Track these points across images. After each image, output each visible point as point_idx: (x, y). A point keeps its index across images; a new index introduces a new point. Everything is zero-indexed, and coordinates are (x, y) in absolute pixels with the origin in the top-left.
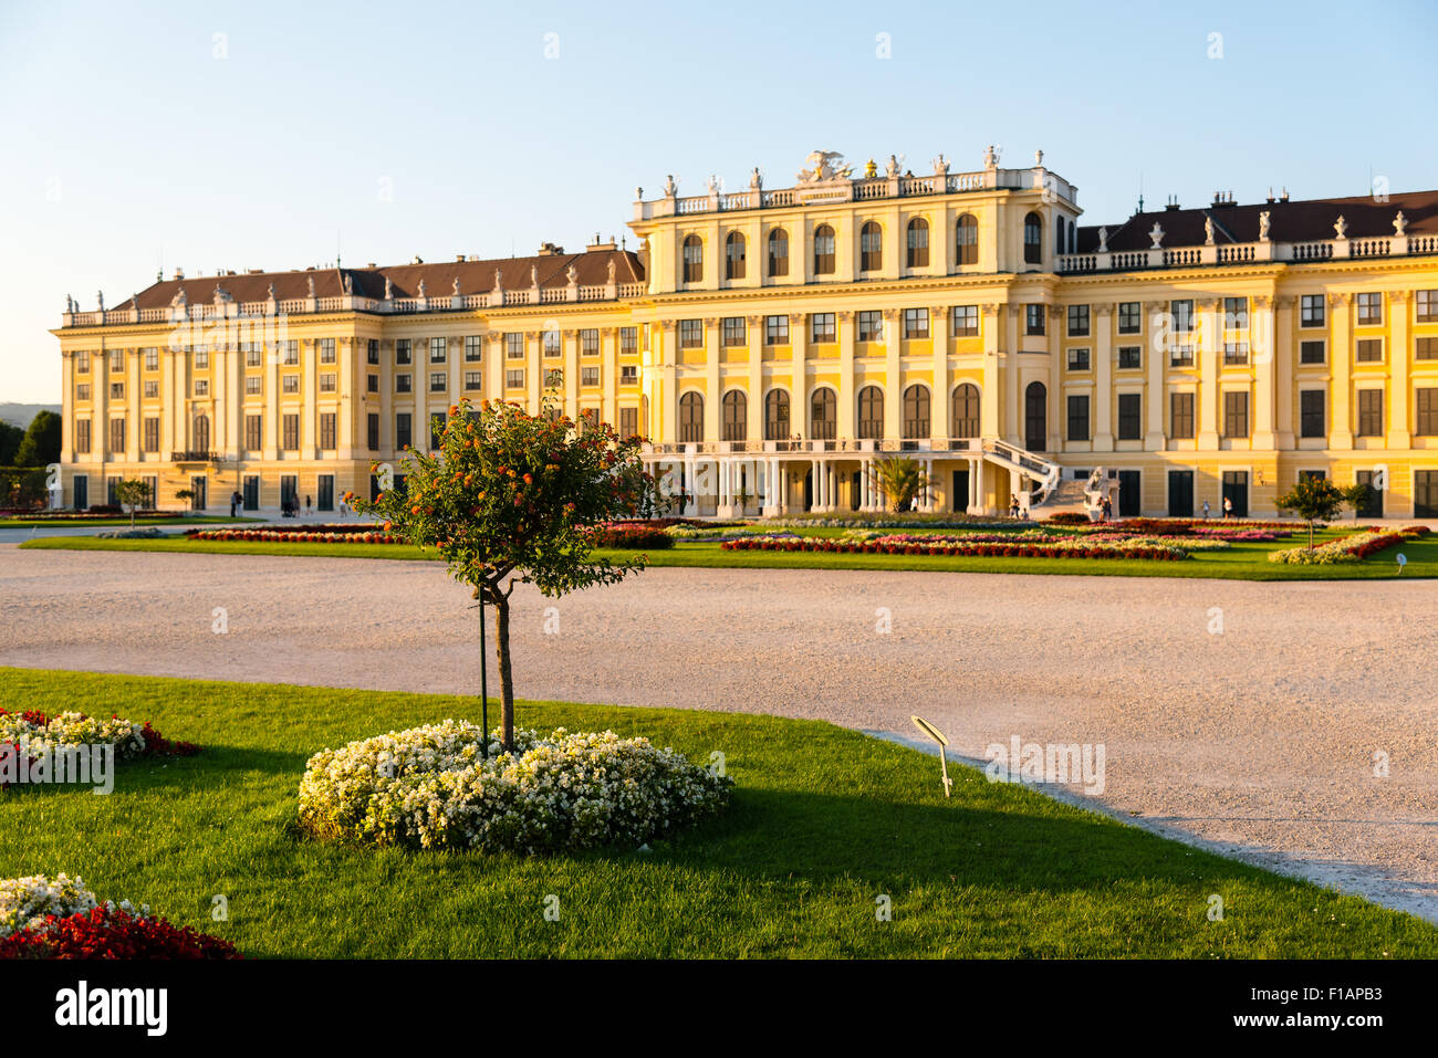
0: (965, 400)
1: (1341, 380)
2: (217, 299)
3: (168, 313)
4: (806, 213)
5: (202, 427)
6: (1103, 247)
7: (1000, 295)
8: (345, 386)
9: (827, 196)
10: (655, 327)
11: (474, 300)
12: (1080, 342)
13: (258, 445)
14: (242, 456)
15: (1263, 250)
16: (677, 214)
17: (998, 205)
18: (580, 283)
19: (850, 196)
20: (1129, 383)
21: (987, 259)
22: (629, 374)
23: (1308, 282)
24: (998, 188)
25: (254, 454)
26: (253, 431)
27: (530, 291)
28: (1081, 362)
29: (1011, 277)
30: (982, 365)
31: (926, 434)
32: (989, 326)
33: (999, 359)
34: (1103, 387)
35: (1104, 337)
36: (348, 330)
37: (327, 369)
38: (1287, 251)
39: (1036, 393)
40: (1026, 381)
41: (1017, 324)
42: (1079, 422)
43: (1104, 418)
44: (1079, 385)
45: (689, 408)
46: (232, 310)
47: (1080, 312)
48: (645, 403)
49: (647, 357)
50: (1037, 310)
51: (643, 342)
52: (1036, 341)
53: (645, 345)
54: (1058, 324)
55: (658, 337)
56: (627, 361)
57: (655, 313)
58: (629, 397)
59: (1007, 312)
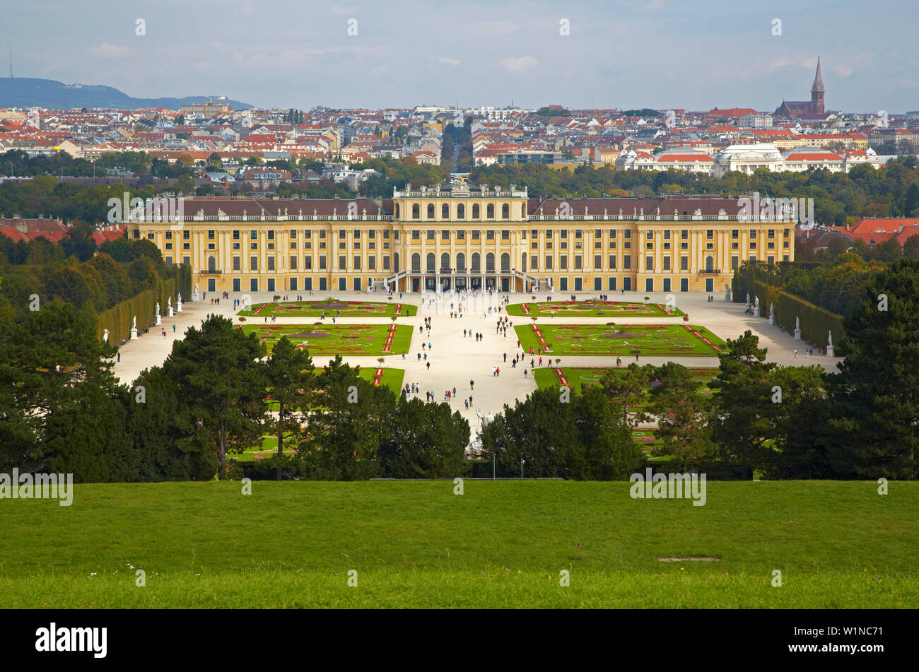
0: (506, 257)
1: (605, 253)
2: (220, 213)
3: (196, 218)
4: (455, 200)
5: (212, 261)
6: (542, 214)
7: (516, 228)
9: (462, 195)
10: (402, 232)
11: (324, 217)
12: (535, 241)
13: (239, 268)
14: (232, 272)
15: (586, 217)
16: (411, 197)
18: (367, 214)
19: (469, 195)
20: (549, 252)
22: (386, 246)
23: (598, 225)
24: (515, 197)
25: (237, 271)
26: (237, 262)
28: (535, 245)
30: (510, 247)
31: (494, 268)
32: (513, 237)
34: (542, 253)
35: (542, 238)
38: (591, 217)
39: (524, 255)
40: (522, 252)
41: (520, 236)
42: (535, 264)
43: (542, 262)
44: (535, 253)
45: (416, 258)
46: (227, 218)
47: (535, 232)
48: (396, 256)
49: (398, 241)
50: (524, 231)
51: (392, 236)
52: (524, 241)
53: (397, 237)
54: (528, 236)
55: (403, 235)
56: (386, 241)
58: (386, 253)
59: (517, 233)
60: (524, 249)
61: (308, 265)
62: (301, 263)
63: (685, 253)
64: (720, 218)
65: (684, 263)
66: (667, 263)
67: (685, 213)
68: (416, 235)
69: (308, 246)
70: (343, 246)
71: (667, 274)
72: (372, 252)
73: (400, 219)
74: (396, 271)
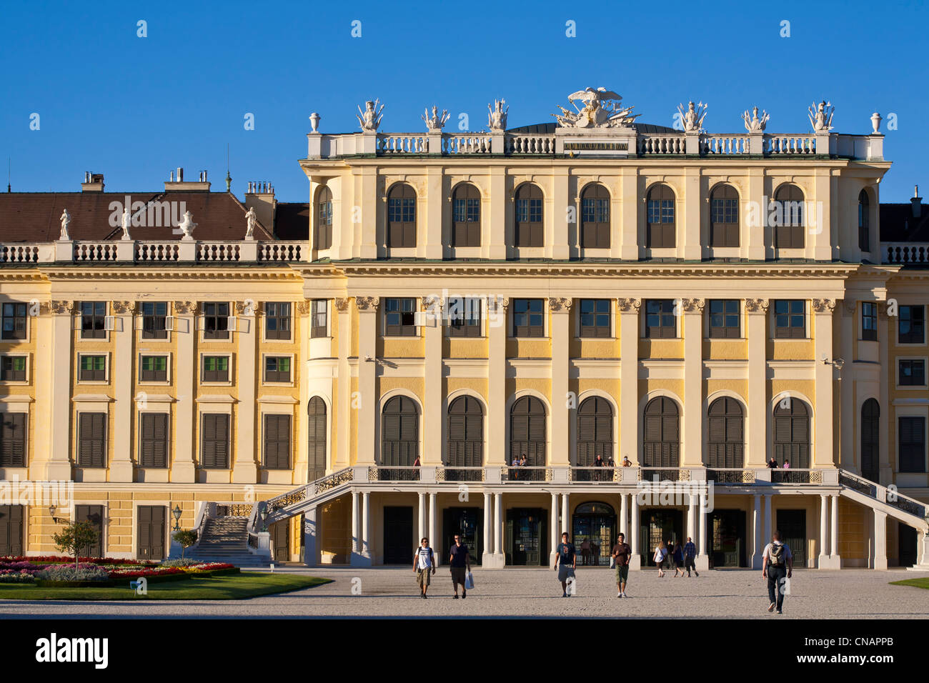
0: (791, 418)
4: (571, 167)
7: (836, 290)
9: (601, 147)
10: (342, 306)
12: (913, 350)
16: (380, 154)
17: (832, 177)
18: (195, 235)
19: (632, 150)
21: (817, 243)
22: (277, 369)
24: (832, 156)
27: (118, 243)
28: (911, 373)
29: (848, 268)
32: (819, 327)
33: (834, 369)
39: (871, 411)
40: (863, 397)
41: (855, 324)
42: (912, 450)
44: (912, 404)
45: (397, 419)
48: (318, 407)
49: (320, 347)
50: (869, 308)
51: (302, 325)
52: (869, 350)
54: (887, 326)
55: (347, 318)
56: (275, 348)
57: (343, 286)
58: (276, 399)
59: (841, 310)
60: (871, 384)
70: (92, 369)
72: (214, 399)
73: (331, 253)
74: (317, 469)
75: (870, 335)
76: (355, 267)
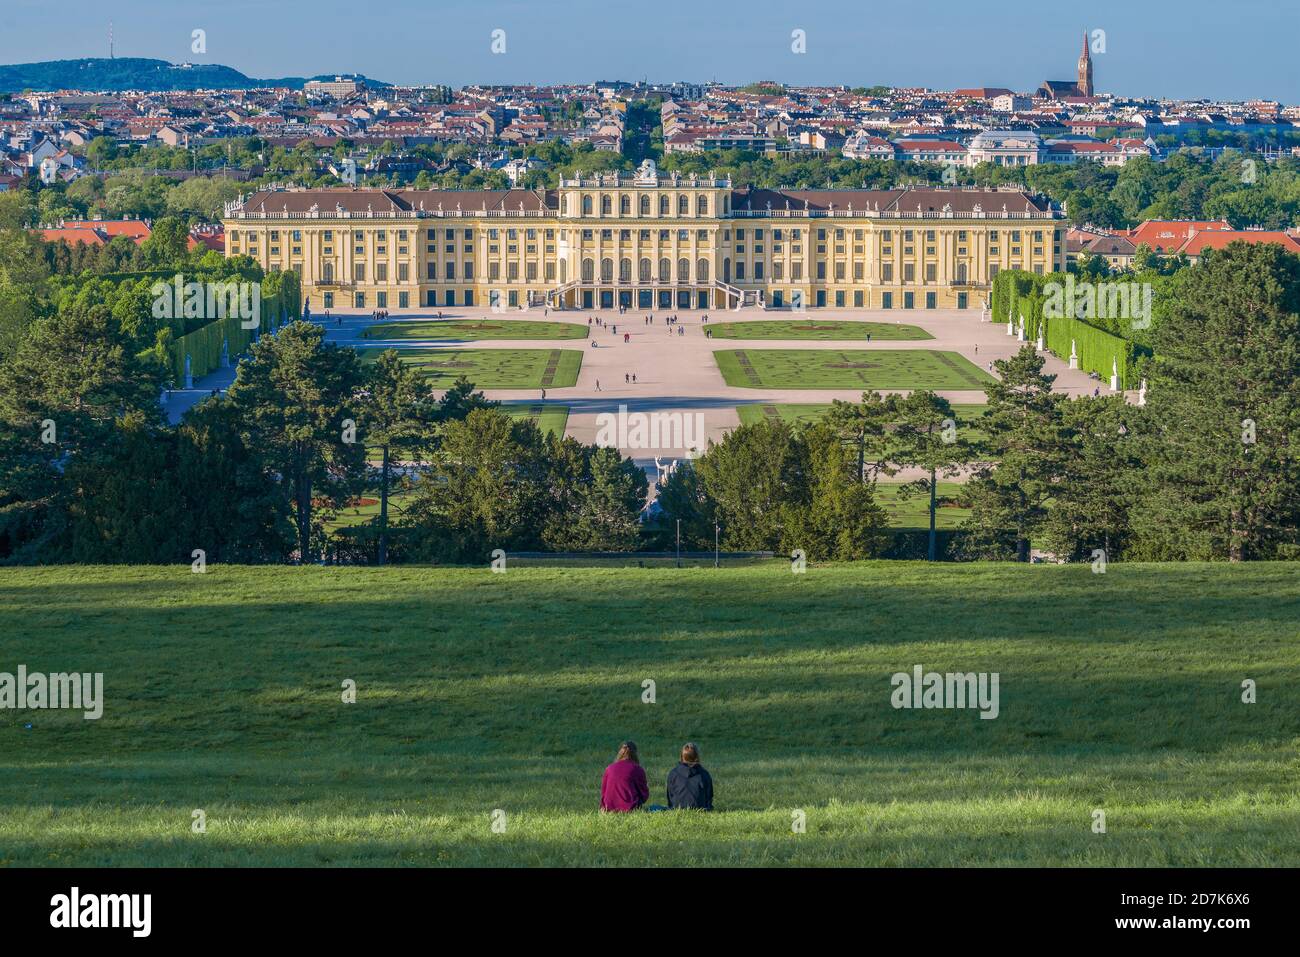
0: (703, 265)
1: (830, 259)
2: (339, 209)
3: (308, 215)
4: (638, 191)
5: (328, 269)
6: (749, 208)
7: (716, 227)
8: (413, 251)
9: (647, 184)
10: (571, 232)
11: (469, 213)
12: (741, 243)
13: (362, 278)
14: (354, 283)
15: (806, 213)
16: (581, 186)
17: (716, 194)
18: (525, 209)
19: (657, 185)
20: (759, 258)
21: (711, 212)
22: (550, 249)
23: (821, 224)
24: (716, 187)
25: (359, 282)
26: (359, 272)
28: (740, 249)
29: (721, 220)
30: (709, 250)
31: (687, 278)
32: (712, 238)
33: (716, 250)
34: (750, 259)
35: (750, 241)
36: (415, 228)
37: (403, 244)
39: (727, 261)
40: (725, 257)
41: (721, 237)
42: (740, 273)
43: (750, 271)
44: (740, 258)
45: (587, 265)
46: (347, 215)
47: (740, 234)
48: (563, 262)
49: (564, 243)
50: (727, 231)
51: (558, 236)
52: (727, 243)
53: (563, 238)
54: (733, 236)
55: (572, 236)
56: (549, 243)
57: (571, 226)
58: (550, 258)
59: (718, 233)
60: (727, 253)
61: (450, 274)
62: (441, 271)
63: (930, 260)
64: (974, 215)
65: (931, 272)
66: (909, 273)
67: (931, 209)
68: (587, 234)
69: (450, 249)
70: (494, 249)
71: (910, 287)
72: (531, 258)
73: (567, 215)
74: (563, 281)
75: (727, 239)
76: (574, 221)
